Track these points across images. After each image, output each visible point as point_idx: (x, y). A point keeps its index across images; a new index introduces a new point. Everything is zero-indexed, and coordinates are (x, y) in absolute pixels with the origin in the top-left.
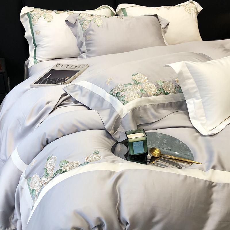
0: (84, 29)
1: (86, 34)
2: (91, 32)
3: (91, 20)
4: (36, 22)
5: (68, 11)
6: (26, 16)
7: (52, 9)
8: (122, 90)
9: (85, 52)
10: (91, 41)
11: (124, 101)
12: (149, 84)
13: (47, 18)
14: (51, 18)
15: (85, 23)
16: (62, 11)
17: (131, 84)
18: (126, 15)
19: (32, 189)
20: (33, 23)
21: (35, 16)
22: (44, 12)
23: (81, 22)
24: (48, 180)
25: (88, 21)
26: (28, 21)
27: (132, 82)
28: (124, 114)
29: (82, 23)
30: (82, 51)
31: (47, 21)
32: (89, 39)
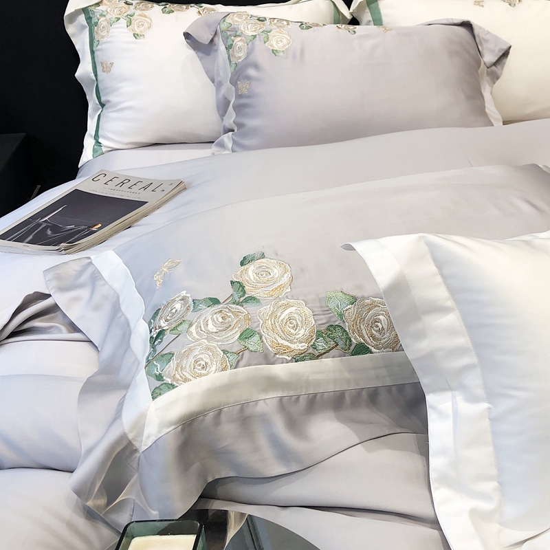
0: (234, 61)
1: (239, 74)
2: (251, 72)
3: (254, 34)
4: (103, 37)
5: (203, 5)
6: (82, 18)
9: (233, 131)
10: (248, 97)
13: (135, 25)
14: (146, 25)
15: (238, 42)
16: (184, 6)
20: (97, 37)
21: (102, 19)
22: (129, 8)
23: (228, 38)
25: (246, 36)
26: (86, 33)
28: (148, 437)
29: (230, 42)
30: (224, 127)
31: (134, 35)
32: (245, 92)
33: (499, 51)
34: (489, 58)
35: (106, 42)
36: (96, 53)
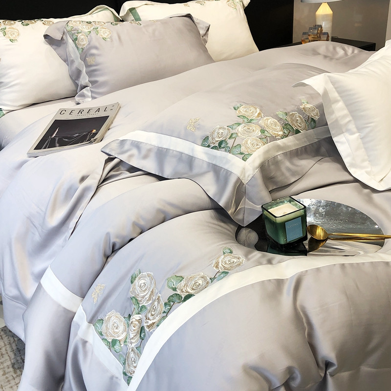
0: (80, 47)
1: (85, 55)
2: (94, 51)
3: (89, 30)
5: (42, 19)
7: (14, 19)
8: (229, 137)
9: (87, 87)
10: (95, 65)
11: (242, 154)
12: (268, 119)
13: (8, 34)
14: (16, 34)
15: (80, 36)
17: (239, 124)
18: (138, 19)
19: (110, 341)
23: (73, 35)
24: (157, 318)
25: (85, 33)
27: (240, 120)
28: (249, 176)
29: (75, 37)
30: (80, 85)
31: (10, 40)
32: (93, 63)
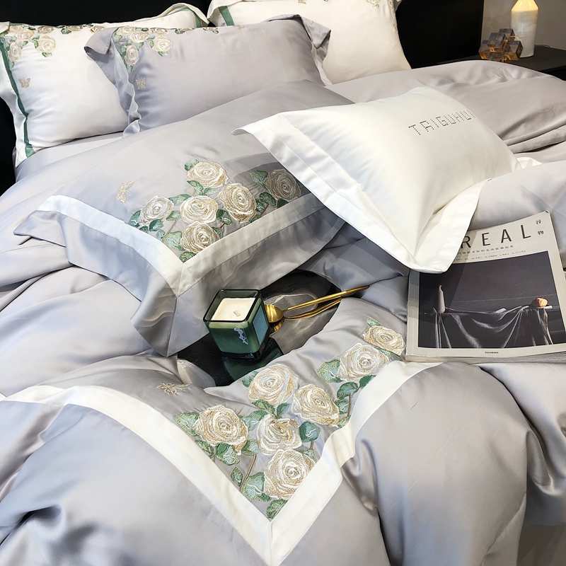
0: (129, 64)
2: (145, 71)
3: (142, 41)
4: (16, 58)
5: (93, 24)
8: (167, 215)
9: (138, 119)
12: (233, 188)
13: (42, 45)
14: (51, 45)
15: (130, 49)
16: (78, 27)
21: (13, 44)
22: (33, 33)
23: (121, 47)
25: (136, 44)
29: (123, 50)
30: (130, 117)
31: (43, 54)
32: (143, 87)
33: (323, 35)
34: (316, 41)
35: (20, 63)
36: (13, 73)
